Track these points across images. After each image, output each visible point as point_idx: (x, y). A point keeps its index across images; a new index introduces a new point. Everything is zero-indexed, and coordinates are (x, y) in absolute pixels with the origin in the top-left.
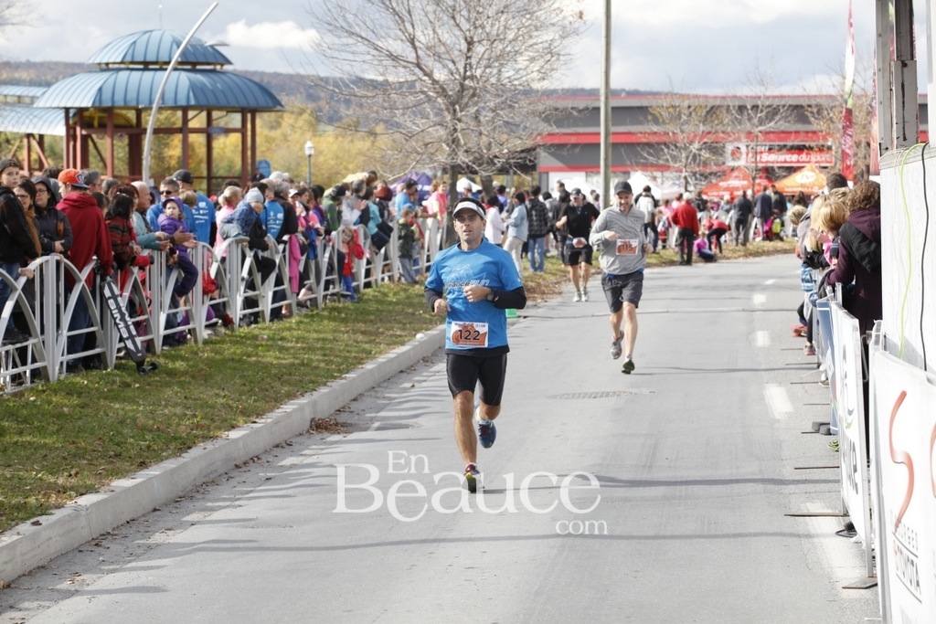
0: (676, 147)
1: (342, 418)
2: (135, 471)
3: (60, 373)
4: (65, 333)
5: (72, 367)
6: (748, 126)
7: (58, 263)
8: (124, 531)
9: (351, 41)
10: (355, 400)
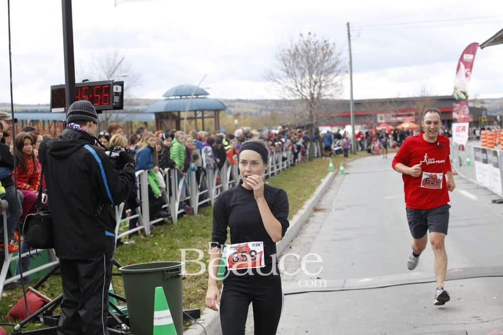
0: (371, 115)
1: (321, 207)
6: (393, 108)
9: (276, 83)
10: (320, 201)
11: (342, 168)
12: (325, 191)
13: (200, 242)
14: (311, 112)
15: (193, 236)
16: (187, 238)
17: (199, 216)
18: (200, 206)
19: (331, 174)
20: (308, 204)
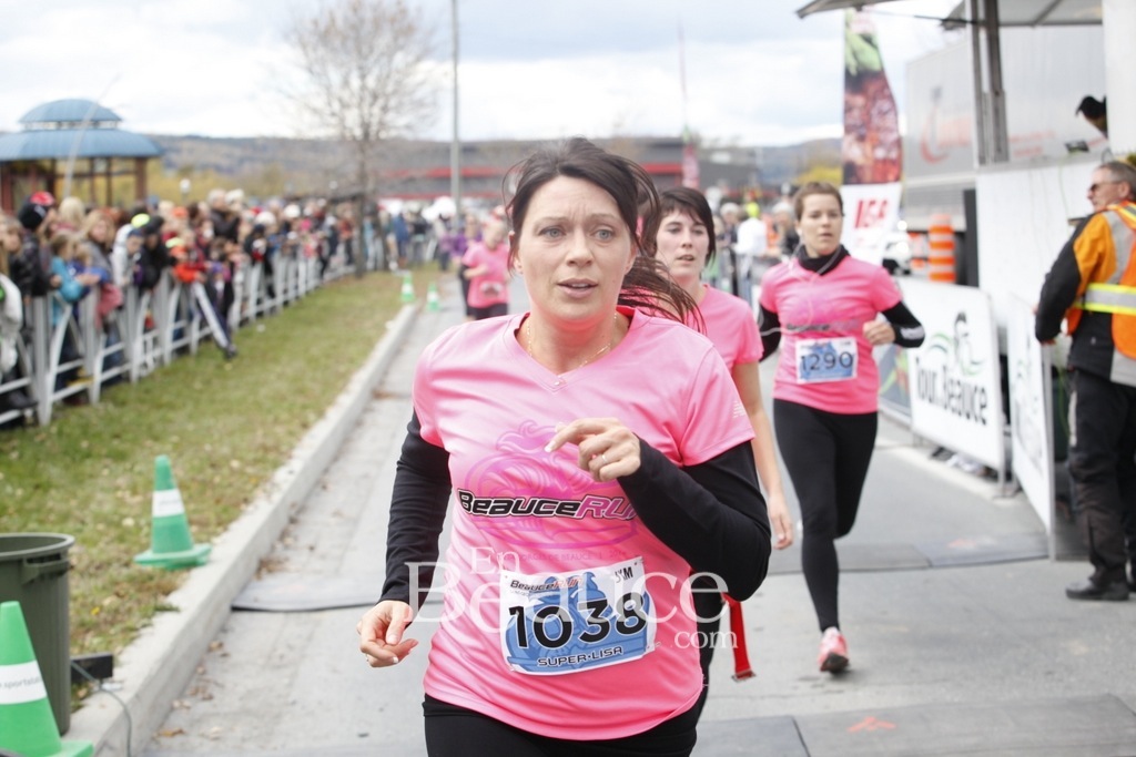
10: (386, 374)
11: (432, 297)
12: (397, 352)
13: (106, 472)
14: (362, 165)
15: (88, 455)
16: (74, 460)
17: (101, 407)
18: (106, 384)
19: (406, 312)
20: (360, 380)
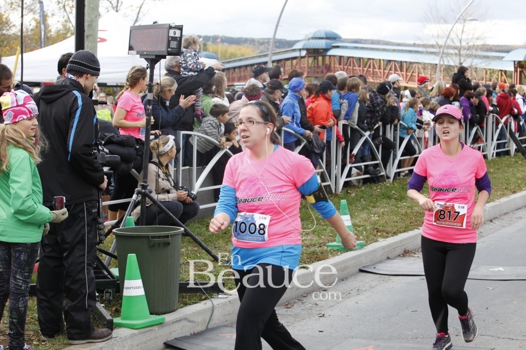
2: (511, 195)
3: (493, 156)
4: (495, 142)
5: (498, 154)
7: (493, 116)
8: (503, 217)
